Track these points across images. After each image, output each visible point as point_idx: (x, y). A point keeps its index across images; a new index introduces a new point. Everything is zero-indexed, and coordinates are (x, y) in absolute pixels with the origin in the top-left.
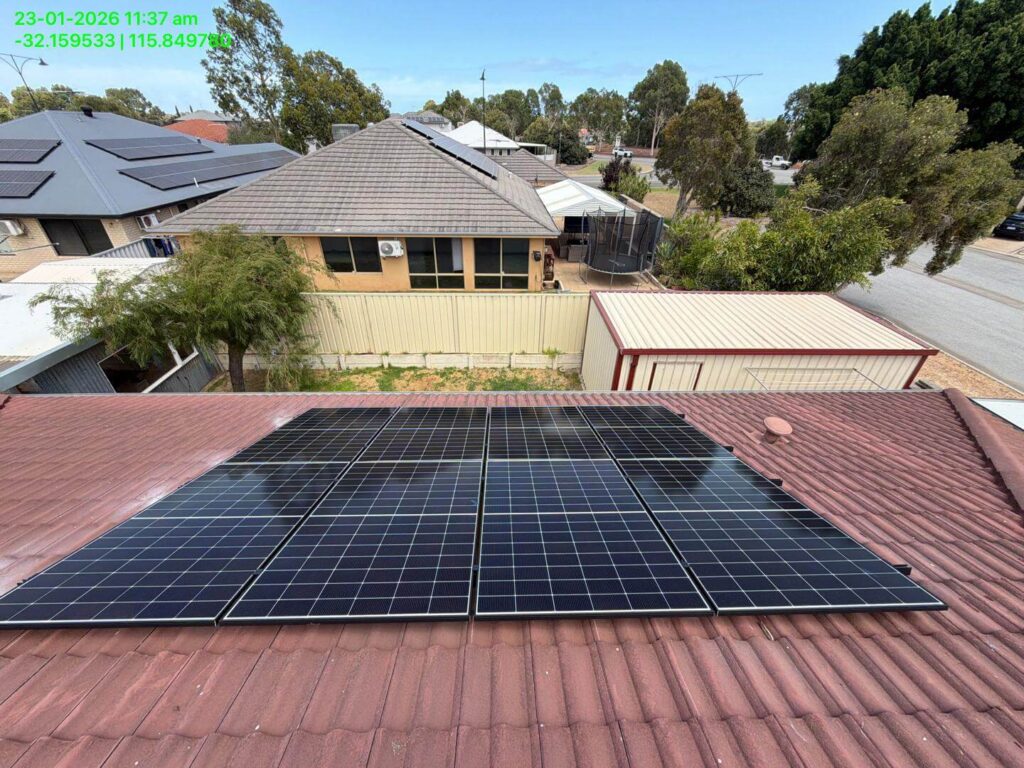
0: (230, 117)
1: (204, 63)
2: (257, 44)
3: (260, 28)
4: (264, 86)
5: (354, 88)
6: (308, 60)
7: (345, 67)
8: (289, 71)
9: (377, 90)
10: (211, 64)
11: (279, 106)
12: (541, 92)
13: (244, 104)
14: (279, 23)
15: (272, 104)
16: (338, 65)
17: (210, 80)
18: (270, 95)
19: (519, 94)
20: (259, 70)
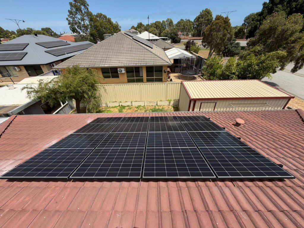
0: (75, 34)
1: (67, 19)
2: (82, 12)
3: (83, 7)
4: (84, 24)
5: (110, 23)
6: (97, 16)
7: (108, 17)
8: (91, 20)
9: (117, 23)
10: (69, 19)
11: (89, 30)
12: (166, 21)
13: (79, 30)
14: (88, 5)
15: (87, 29)
16: (105, 17)
17: (69, 24)
18: (86, 27)
19: (159, 22)
20: (83, 20)
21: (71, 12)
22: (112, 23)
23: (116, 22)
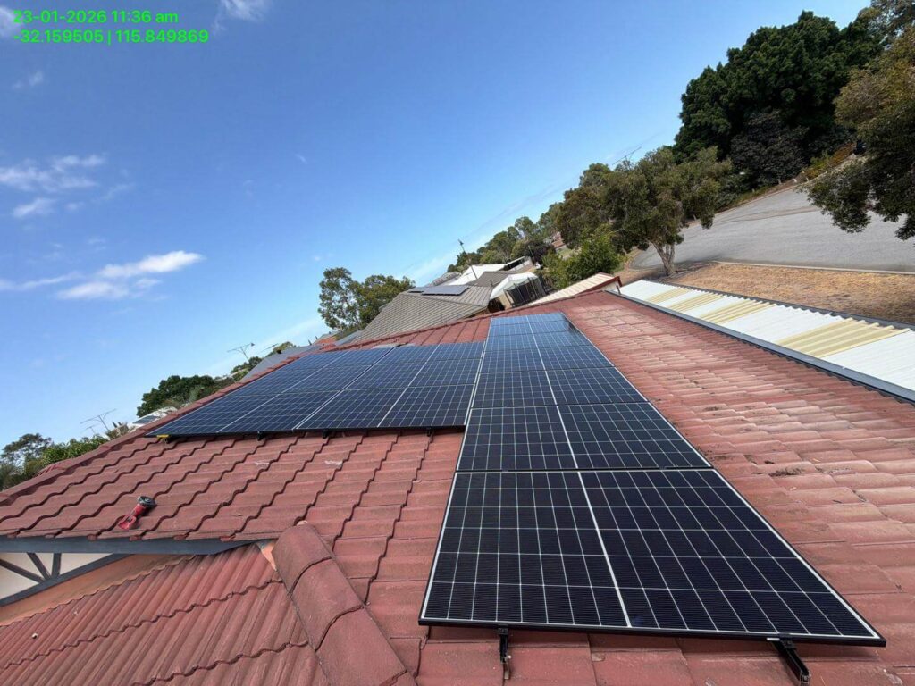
0: (336, 330)
1: (319, 310)
2: (342, 289)
3: (341, 281)
4: (349, 306)
5: (393, 284)
6: (367, 283)
7: (386, 276)
8: (358, 294)
9: (407, 279)
10: (322, 309)
11: (358, 313)
12: (516, 225)
13: (341, 320)
14: (349, 273)
15: (354, 314)
16: (382, 278)
17: (323, 317)
18: (351, 309)
19: (503, 234)
20: (345, 299)
21: (323, 297)
22: (397, 282)
23: (404, 277)
